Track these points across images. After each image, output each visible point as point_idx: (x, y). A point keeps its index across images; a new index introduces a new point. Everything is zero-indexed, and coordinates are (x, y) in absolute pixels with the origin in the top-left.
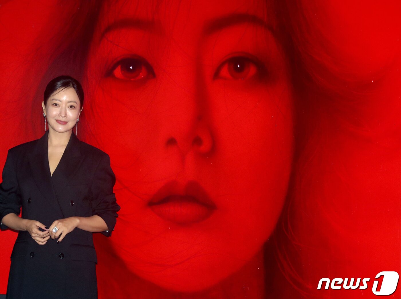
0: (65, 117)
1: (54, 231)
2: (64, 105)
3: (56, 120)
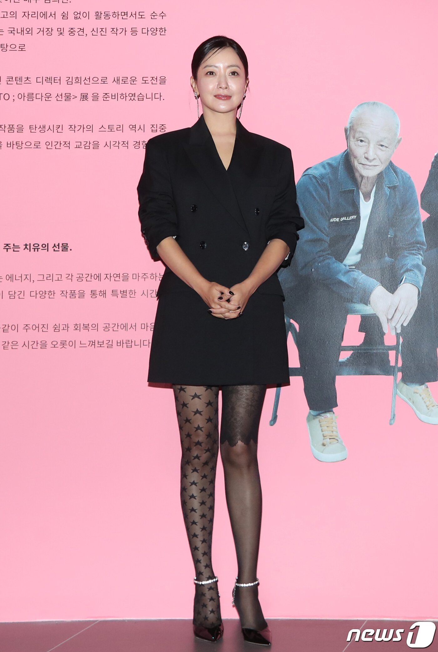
2: (222, 71)
3: (215, 96)
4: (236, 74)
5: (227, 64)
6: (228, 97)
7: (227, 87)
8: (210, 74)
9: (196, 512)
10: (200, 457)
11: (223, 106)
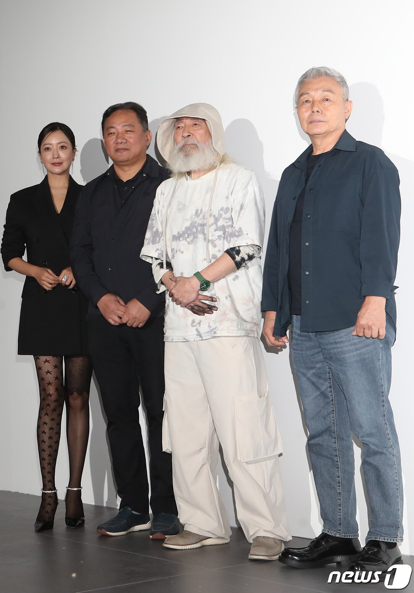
0: (58, 158)
1: (63, 280)
2: (55, 147)
3: (52, 164)
4: (64, 147)
5: (58, 142)
6: (60, 164)
7: (59, 157)
8: (47, 149)
9: (45, 443)
10: (50, 405)
11: (57, 170)
